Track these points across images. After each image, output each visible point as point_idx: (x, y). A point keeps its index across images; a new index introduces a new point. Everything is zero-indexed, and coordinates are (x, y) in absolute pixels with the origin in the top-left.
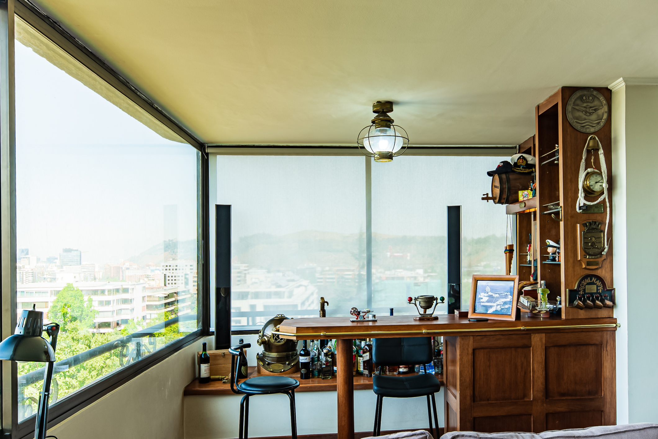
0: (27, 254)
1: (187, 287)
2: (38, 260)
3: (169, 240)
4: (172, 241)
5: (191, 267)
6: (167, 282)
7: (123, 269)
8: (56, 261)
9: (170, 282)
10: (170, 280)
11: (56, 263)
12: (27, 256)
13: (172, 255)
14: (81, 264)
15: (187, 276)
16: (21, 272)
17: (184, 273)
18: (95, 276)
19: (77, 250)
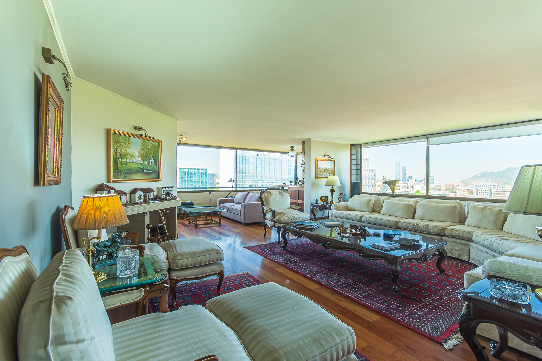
0: (412, 178)
1: (491, 196)
2: (416, 181)
3: (485, 172)
4: (487, 172)
5: (494, 186)
6: (478, 193)
7: (455, 186)
8: (423, 181)
9: (480, 193)
10: (480, 192)
11: (423, 182)
12: (411, 179)
13: (487, 179)
14: (434, 183)
15: (491, 191)
16: (408, 185)
17: (490, 189)
18: (440, 188)
19: (432, 177)
